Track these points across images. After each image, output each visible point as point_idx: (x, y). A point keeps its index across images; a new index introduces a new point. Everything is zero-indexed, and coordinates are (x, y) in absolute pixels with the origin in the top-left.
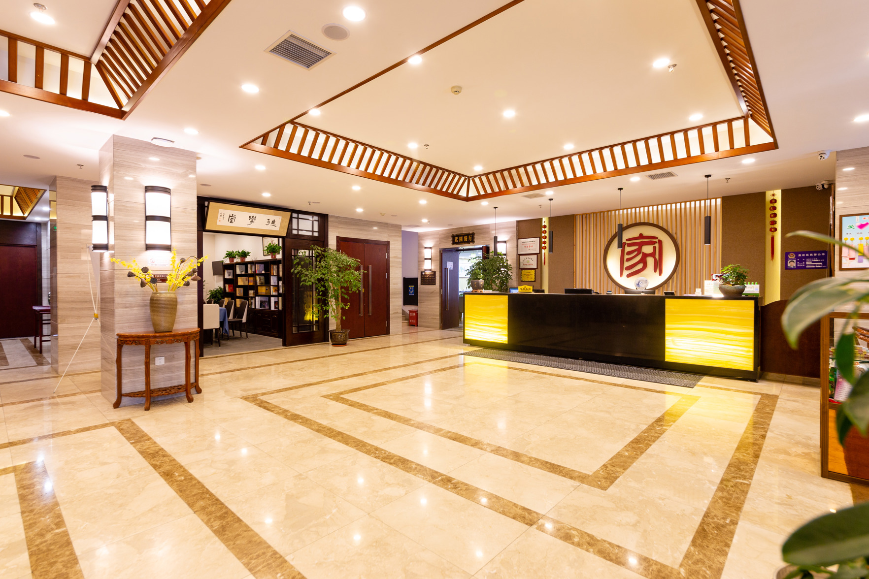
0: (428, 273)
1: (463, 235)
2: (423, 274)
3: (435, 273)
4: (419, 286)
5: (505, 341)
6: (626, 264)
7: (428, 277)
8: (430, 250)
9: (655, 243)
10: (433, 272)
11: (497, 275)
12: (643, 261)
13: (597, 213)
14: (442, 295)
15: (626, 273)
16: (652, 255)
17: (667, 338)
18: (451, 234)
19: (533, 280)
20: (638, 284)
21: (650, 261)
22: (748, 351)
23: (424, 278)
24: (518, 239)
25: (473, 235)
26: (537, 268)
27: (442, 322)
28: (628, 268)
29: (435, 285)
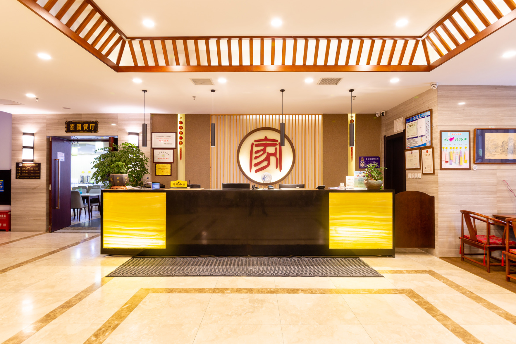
0: (28, 164)
1: (82, 123)
2: (21, 165)
3: (39, 165)
4: (12, 181)
5: (163, 246)
6: (255, 162)
7: (29, 170)
8: (32, 137)
9: (277, 145)
10: (36, 163)
11: (133, 168)
12: (267, 159)
13: (230, 115)
14: (50, 191)
15: (254, 169)
16: (274, 154)
17: (331, 228)
18: (65, 121)
19: (170, 174)
20: (264, 178)
21: (273, 159)
22: (389, 234)
23: (21, 170)
24: (152, 133)
25: (96, 123)
26: (173, 163)
27: (50, 224)
28: (256, 165)
29: (40, 179)
